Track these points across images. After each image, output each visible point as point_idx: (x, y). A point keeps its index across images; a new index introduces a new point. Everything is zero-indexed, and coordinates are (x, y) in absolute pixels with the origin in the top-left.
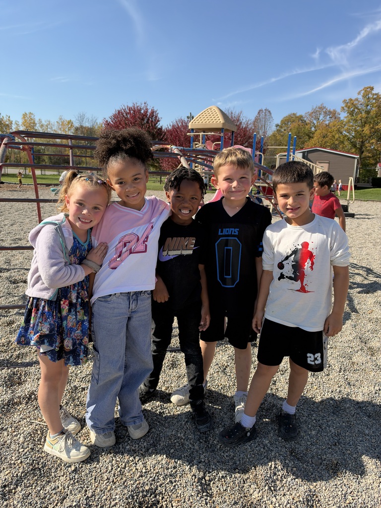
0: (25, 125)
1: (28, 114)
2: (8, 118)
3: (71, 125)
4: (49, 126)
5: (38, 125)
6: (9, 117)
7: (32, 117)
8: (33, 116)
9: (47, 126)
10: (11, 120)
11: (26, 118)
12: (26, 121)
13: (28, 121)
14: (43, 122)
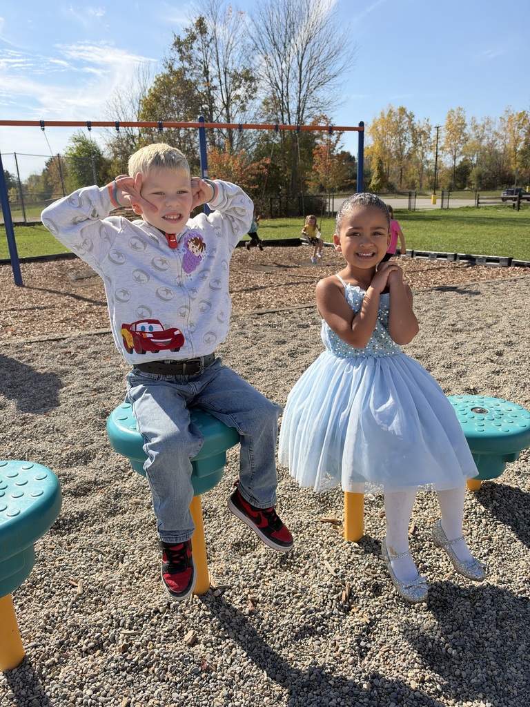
0: (448, 130)
1: (455, 111)
2: (426, 121)
3: (525, 119)
4: (486, 127)
5: (469, 127)
6: (428, 120)
7: (460, 115)
8: (462, 112)
9: (484, 127)
10: (430, 125)
11: (452, 118)
12: (450, 122)
13: (454, 122)
14: (480, 122)
